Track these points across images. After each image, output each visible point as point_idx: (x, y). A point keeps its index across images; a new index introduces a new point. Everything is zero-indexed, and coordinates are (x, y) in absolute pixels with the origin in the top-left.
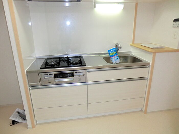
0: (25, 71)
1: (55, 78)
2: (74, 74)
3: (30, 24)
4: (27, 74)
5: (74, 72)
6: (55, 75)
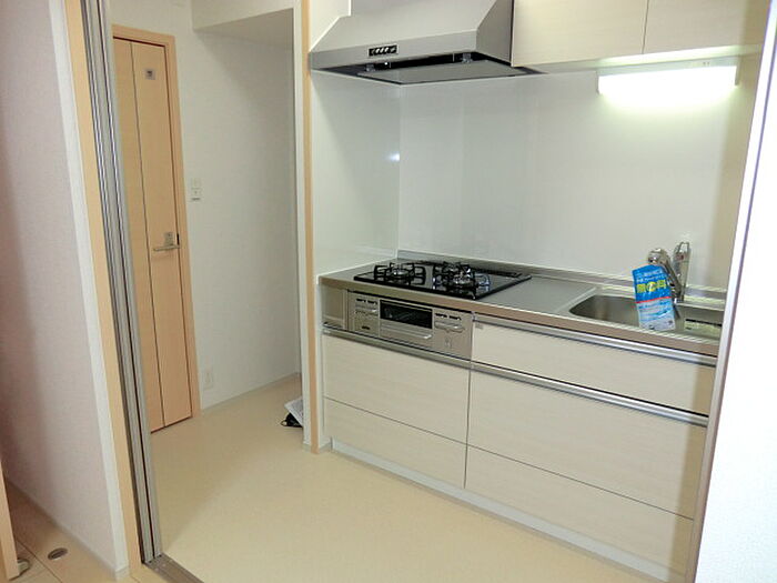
0: (317, 276)
1: (383, 316)
2: (434, 317)
4: (319, 285)
5: (435, 310)
6: (383, 306)
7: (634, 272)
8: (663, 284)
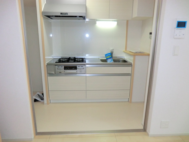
0: (46, 63)
1: (65, 69)
2: (77, 67)
3: (51, 35)
4: (47, 65)
6: (64, 67)
7: (106, 55)
8: (110, 56)
